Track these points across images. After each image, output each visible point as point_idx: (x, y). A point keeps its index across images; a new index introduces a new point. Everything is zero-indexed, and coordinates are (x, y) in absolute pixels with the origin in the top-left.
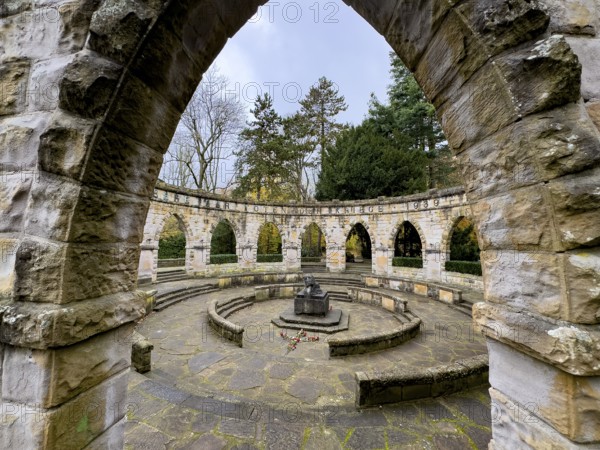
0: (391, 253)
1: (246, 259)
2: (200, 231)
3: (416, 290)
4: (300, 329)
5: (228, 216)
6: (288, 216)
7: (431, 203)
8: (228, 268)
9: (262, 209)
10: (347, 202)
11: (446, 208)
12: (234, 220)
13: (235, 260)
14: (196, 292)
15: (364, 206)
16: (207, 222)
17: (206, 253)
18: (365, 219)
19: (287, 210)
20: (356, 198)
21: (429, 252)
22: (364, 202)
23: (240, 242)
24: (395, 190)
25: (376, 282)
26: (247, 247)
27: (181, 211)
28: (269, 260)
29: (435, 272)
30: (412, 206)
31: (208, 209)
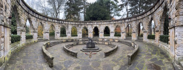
0: (103, 33)
1: (69, 36)
2: (58, 29)
3: (110, 40)
4: (90, 52)
5: (64, 25)
6: (79, 25)
7: (112, 22)
8: (64, 38)
9: (72, 23)
10: (93, 21)
11: (115, 24)
12: (66, 26)
13: (66, 36)
14: (58, 43)
15: (97, 22)
16: (59, 26)
17: (59, 34)
18: (98, 25)
19: (78, 23)
20: (95, 20)
21: (111, 33)
22: (97, 21)
23: (67, 32)
24: (104, 19)
25: (101, 40)
26: (69, 33)
27: (54, 24)
28: (74, 36)
29: (112, 37)
30: (108, 23)
31: (59, 23)
